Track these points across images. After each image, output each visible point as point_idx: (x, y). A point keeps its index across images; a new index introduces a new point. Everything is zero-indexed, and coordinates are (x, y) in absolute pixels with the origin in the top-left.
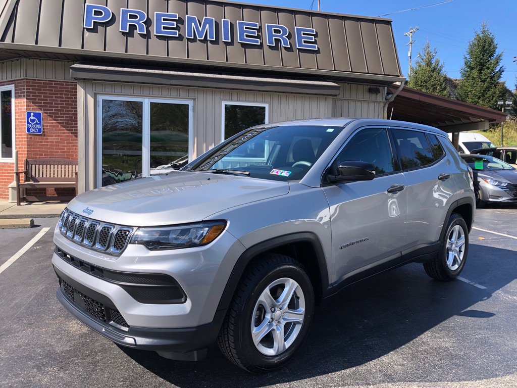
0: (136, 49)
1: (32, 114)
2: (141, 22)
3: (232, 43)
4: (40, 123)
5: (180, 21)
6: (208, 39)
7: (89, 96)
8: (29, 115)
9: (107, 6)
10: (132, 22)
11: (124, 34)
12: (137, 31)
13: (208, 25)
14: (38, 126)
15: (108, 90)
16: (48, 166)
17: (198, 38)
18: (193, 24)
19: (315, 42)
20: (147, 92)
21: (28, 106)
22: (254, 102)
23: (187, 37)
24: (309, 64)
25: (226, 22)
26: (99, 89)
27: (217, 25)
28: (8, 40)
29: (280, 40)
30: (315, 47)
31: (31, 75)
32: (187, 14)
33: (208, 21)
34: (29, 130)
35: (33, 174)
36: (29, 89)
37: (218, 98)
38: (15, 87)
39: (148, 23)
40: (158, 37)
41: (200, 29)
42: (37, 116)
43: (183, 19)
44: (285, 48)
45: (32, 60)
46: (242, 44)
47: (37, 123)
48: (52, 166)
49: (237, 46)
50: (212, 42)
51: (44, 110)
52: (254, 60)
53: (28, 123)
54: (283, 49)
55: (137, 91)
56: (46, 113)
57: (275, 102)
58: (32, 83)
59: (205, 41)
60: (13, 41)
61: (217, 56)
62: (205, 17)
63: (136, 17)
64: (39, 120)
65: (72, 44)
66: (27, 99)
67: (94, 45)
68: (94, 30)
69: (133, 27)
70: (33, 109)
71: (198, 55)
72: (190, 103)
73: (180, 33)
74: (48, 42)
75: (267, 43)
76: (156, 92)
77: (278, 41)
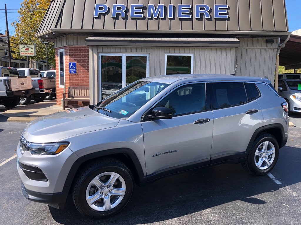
0: (120, 26)
1: (72, 64)
2: (123, 11)
3: (174, 19)
4: (75, 68)
5: (145, 8)
6: (160, 17)
7: (94, 54)
8: (70, 64)
9: (106, 4)
10: (118, 11)
11: (114, 18)
12: (121, 16)
13: (160, 9)
14: (74, 70)
15: (104, 50)
16: (79, 90)
17: (154, 17)
18: (152, 9)
19: (227, 13)
20: (124, 50)
21: (70, 59)
22: (184, 53)
23: (148, 17)
24: (221, 27)
25: (171, 7)
26: (99, 50)
27: (166, 8)
28: (58, 27)
29: (204, 14)
30: (226, 17)
31: (71, 44)
32: (149, 4)
33: (161, 7)
34: (70, 72)
35: (72, 94)
36: (70, 51)
37: (163, 51)
38: (65, 50)
39: (127, 11)
40: (132, 19)
41: (156, 12)
42: (74, 64)
43: (146, 7)
44: (207, 19)
45: (71, 36)
46: (180, 18)
47: (74, 68)
48: (81, 90)
49: (177, 20)
50: (162, 19)
51: (77, 61)
52: (187, 27)
53: (70, 68)
54: (205, 19)
55: (119, 50)
56: (78, 63)
57: (198, 52)
58: (72, 47)
59: (158, 19)
60: (60, 28)
61: (164, 27)
62: (158, 5)
63: (121, 8)
64: (75, 67)
65: (88, 27)
66: (69, 56)
67: (98, 26)
68: (99, 18)
69: (118, 14)
70: (72, 61)
71: (153, 27)
72: (147, 56)
73: (144, 15)
74: (77, 27)
75: (195, 16)
76: (129, 50)
77: (202, 15)
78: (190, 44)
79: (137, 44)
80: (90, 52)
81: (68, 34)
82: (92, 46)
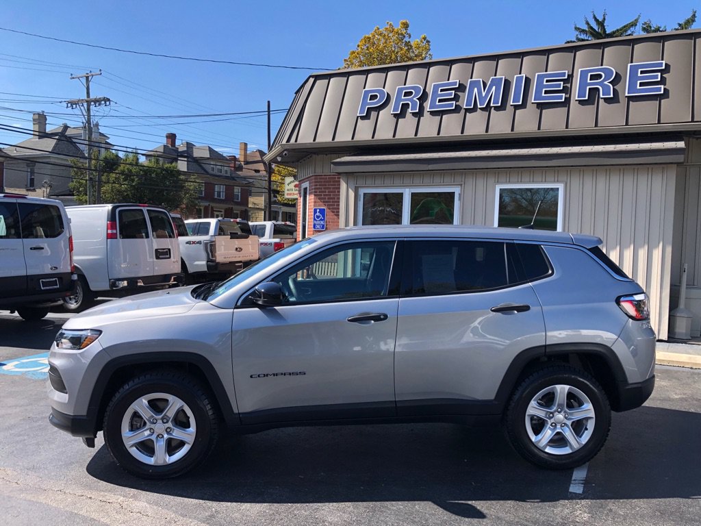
0: (406, 130)
1: (318, 210)
2: (415, 99)
3: (523, 106)
4: (324, 220)
5: (461, 88)
6: (492, 105)
7: (350, 191)
8: (315, 211)
9: (384, 88)
10: (405, 100)
11: (395, 115)
12: (410, 110)
13: (494, 87)
14: (322, 222)
15: (369, 182)
16: (327, 264)
17: (479, 107)
18: (476, 89)
19: (663, 81)
20: (407, 181)
21: (315, 202)
22: (542, 182)
23: (465, 107)
24: (643, 116)
25: (519, 80)
26: (360, 182)
27: (507, 83)
28: (293, 140)
29: (598, 89)
30: (659, 89)
31: (319, 171)
32: (471, 78)
33: (496, 82)
34: (314, 227)
35: (314, 272)
36: (317, 185)
37: (491, 180)
38: (310, 184)
39: (423, 98)
40: (433, 113)
41: (484, 94)
42: (322, 211)
43: (465, 84)
44: (606, 100)
45: (320, 156)
46: (538, 104)
47: (321, 220)
48: (330, 264)
49: (531, 108)
50: (496, 108)
51: (328, 205)
52: (553, 122)
53: (315, 219)
54: (601, 101)
55: (397, 181)
56: (329, 209)
57: (575, 182)
58: (320, 179)
59: (487, 108)
60: (296, 141)
61: (500, 125)
62: (492, 78)
63: (411, 93)
64: (324, 217)
65: (344, 137)
66: (315, 195)
67: (364, 134)
68: (367, 117)
69: (405, 106)
70: (319, 206)
71: (475, 126)
72: (457, 190)
73: (457, 103)
74: (325, 137)
75: (575, 96)
76: (417, 180)
77: (594, 91)
78: (551, 160)
79: (431, 167)
80: (343, 186)
81: (315, 153)
82: (348, 175)
